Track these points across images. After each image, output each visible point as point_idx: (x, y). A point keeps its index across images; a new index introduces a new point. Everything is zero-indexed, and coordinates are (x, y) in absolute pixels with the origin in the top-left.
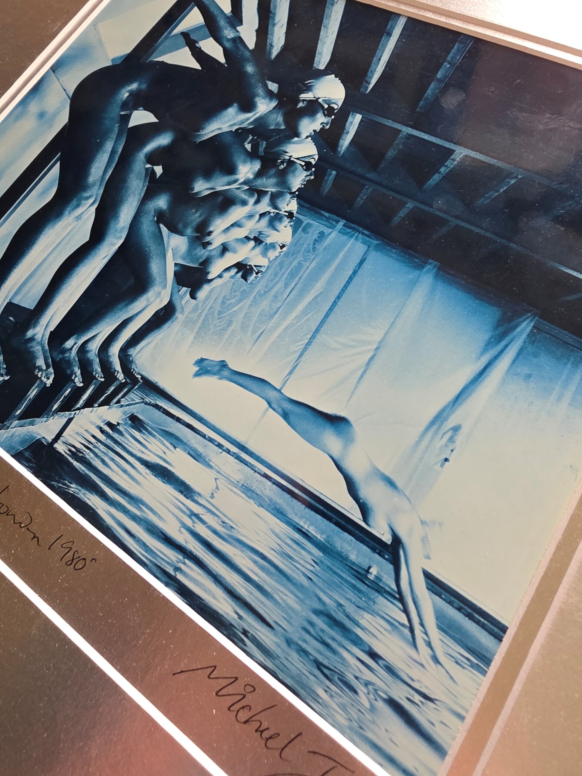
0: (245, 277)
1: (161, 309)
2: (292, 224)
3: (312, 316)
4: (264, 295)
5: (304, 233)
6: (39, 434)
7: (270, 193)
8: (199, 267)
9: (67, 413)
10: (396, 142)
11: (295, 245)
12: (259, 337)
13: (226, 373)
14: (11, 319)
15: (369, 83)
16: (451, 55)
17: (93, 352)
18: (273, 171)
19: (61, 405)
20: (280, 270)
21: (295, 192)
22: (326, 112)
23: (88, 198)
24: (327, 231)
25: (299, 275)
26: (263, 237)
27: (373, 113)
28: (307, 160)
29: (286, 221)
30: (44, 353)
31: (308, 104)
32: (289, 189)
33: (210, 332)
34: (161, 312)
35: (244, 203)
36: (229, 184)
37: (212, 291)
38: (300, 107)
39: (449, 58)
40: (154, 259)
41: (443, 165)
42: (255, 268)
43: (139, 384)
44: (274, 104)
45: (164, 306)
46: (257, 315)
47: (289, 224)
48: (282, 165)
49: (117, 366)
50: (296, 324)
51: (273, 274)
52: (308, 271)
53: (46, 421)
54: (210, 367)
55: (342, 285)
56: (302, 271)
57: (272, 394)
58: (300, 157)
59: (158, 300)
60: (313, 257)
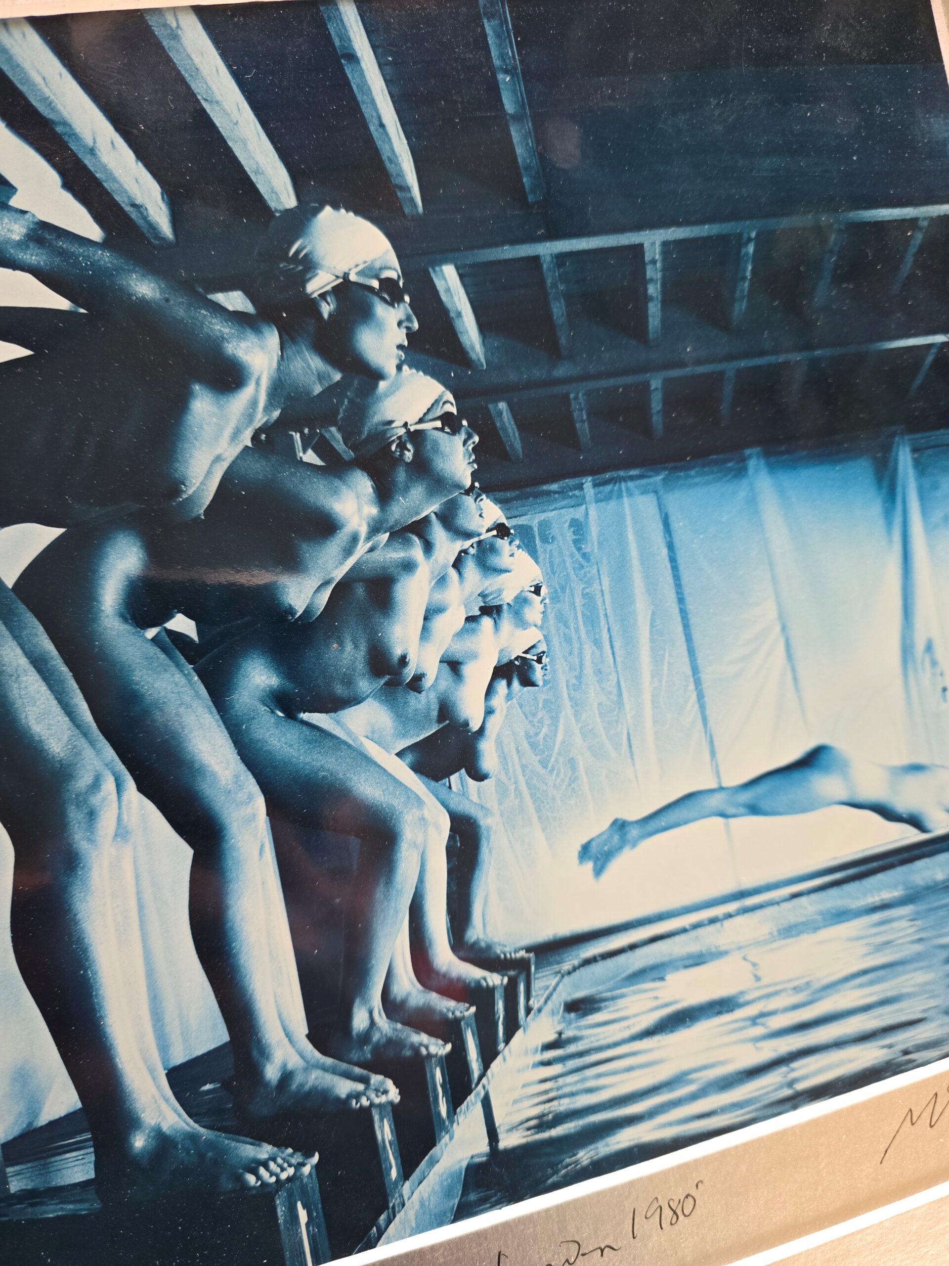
0: (527, 682)
1: (451, 838)
2: (517, 542)
3: (671, 656)
4: (580, 683)
5: (548, 542)
6: (460, 1161)
7: (433, 517)
8: (441, 726)
9: (471, 1098)
10: (549, 281)
11: (554, 574)
12: (630, 747)
13: (634, 832)
14: (208, 1087)
15: (407, 189)
16: (494, 53)
17: (414, 993)
18: (401, 475)
19: (450, 1098)
20: (568, 627)
21: (472, 487)
22: (386, 296)
23: (96, 785)
24: (578, 513)
25: (602, 613)
26: (493, 599)
27: (466, 249)
28: (439, 412)
29: (503, 544)
30: (334, 1071)
31: (338, 300)
32: (458, 486)
33: (559, 802)
34: (455, 842)
35: (408, 566)
36: (348, 551)
37: (499, 744)
38: (330, 315)
39: (497, 62)
40: (355, 778)
41: (645, 282)
42: (528, 656)
43: (533, 961)
44: (273, 338)
45: (451, 830)
46: (599, 720)
47: (514, 547)
48: (406, 452)
49: (473, 973)
50: (661, 686)
51: (563, 644)
52: (607, 597)
53: (451, 1138)
54: (606, 845)
55: (670, 579)
56: (600, 605)
57: (716, 801)
58: (421, 415)
59: (431, 830)
60: (595, 571)
